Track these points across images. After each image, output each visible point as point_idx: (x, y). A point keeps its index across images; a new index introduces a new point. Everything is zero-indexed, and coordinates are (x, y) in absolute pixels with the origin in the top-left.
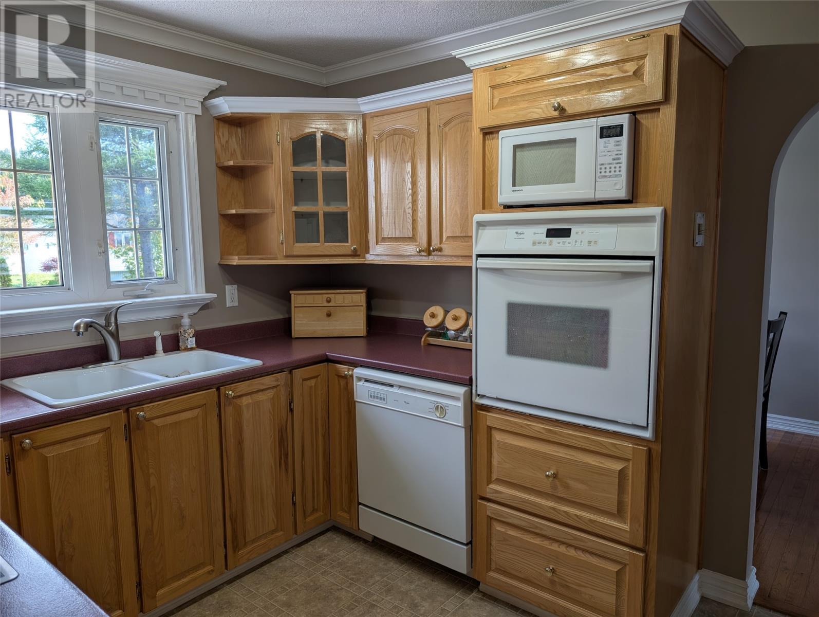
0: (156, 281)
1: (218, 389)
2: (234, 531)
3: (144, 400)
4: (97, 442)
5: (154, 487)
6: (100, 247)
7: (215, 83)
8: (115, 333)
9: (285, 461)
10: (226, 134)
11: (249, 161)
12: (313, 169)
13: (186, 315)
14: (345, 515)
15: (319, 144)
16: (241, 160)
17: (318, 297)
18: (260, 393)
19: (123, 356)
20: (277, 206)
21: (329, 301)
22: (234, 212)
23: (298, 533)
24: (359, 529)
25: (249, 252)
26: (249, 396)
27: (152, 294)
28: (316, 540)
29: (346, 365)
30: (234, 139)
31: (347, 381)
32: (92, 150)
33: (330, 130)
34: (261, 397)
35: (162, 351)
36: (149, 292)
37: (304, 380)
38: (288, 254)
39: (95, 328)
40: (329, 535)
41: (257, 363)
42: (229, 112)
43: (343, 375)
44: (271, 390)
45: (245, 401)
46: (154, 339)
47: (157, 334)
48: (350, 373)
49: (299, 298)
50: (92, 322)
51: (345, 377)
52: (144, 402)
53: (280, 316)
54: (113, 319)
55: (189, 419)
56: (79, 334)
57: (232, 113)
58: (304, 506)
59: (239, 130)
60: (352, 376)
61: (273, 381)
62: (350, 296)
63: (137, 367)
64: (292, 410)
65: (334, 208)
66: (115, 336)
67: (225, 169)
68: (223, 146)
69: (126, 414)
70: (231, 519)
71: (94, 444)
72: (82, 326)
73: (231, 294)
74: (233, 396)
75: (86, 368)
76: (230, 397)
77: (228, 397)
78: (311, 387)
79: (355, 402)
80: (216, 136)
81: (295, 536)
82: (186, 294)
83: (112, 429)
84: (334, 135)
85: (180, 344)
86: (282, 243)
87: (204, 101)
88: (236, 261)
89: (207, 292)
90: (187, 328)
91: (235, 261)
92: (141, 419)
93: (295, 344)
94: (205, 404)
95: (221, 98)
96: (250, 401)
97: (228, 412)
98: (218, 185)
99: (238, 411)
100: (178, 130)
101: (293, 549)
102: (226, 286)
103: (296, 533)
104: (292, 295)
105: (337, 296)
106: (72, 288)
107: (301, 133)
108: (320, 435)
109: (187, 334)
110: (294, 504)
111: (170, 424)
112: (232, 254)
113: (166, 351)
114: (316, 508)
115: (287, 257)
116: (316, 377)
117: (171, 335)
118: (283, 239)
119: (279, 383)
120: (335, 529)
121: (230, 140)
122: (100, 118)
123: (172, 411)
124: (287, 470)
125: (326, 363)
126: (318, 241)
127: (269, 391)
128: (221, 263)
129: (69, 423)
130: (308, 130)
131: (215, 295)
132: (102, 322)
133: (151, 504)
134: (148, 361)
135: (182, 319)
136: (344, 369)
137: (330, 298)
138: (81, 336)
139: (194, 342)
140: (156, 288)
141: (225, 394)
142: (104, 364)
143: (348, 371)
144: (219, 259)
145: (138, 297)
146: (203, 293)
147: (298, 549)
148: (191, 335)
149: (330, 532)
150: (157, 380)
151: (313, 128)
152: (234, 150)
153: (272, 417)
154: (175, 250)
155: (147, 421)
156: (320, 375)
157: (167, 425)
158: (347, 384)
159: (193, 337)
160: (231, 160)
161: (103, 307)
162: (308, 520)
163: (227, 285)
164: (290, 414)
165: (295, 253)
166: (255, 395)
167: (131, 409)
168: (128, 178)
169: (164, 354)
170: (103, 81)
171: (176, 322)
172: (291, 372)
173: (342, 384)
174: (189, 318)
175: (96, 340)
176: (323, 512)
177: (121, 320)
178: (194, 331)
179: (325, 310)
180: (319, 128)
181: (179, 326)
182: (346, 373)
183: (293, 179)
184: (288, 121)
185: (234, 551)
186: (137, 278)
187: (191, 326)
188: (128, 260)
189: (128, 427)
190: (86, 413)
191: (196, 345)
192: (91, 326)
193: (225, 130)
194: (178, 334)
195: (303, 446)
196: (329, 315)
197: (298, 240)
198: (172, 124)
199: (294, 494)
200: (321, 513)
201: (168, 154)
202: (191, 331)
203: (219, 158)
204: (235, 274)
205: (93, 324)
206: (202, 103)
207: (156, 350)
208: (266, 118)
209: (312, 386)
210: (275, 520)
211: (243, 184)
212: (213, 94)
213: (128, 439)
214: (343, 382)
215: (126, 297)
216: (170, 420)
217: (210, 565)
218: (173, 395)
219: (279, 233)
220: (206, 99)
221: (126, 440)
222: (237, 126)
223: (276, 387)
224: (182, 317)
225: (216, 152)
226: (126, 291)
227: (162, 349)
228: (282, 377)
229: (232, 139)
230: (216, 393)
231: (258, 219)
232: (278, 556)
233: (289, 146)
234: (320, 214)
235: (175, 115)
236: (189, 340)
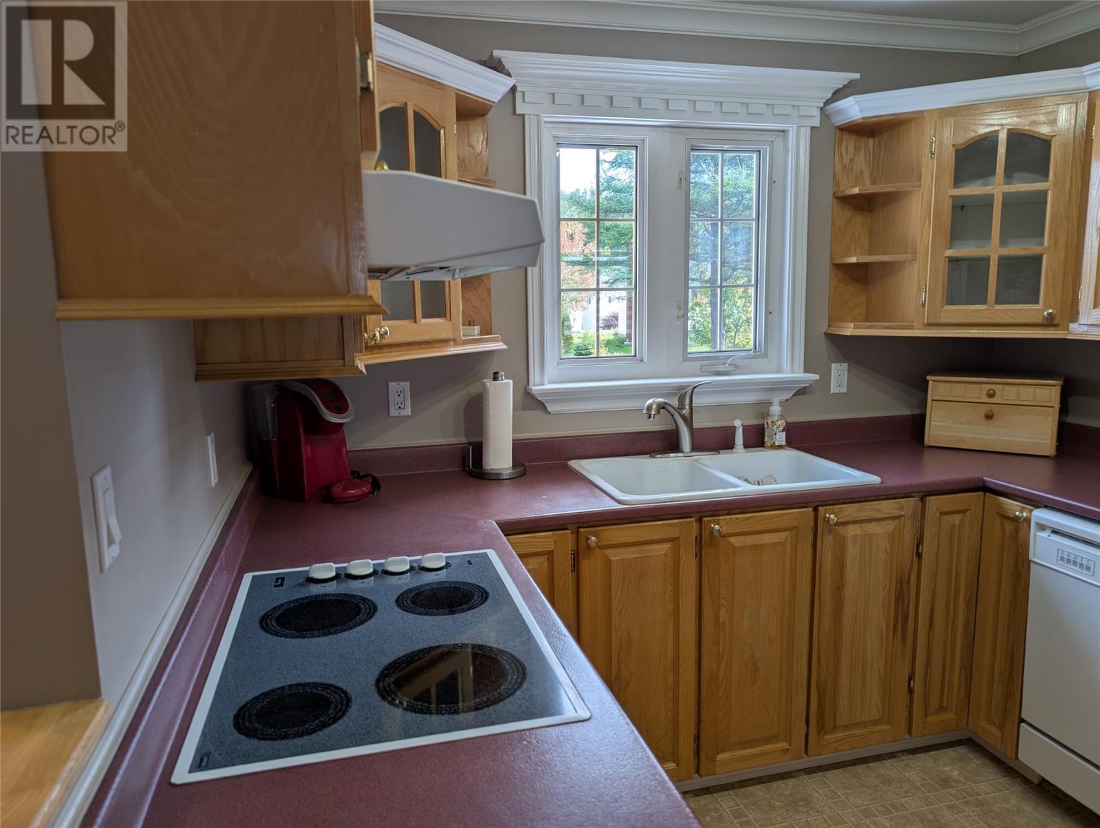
0: (743, 354)
1: (816, 509)
2: (821, 707)
3: (720, 510)
4: (664, 552)
5: (724, 622)
6: (680, 309)
7: (841, 78)
8: (689, 418)
9: (902, 626)
10: (851, 149)
11: (883, 185)
12: (988, 190)
13: (776, 401)
14: (993, 729)
15: (1002, 150)
16: (869, 185)
17: (974, 388)
18: (874, 524)
19: (696, 448)
20: (920, 249)
21: (991, 395)
22: (853, 260)
23: (913, 735)
24: (1017, 758)
25: (869, 317)
26: (858, 526)
27: (734, 370)
28: (941, 753)
29: (1018, 501)
30: (862, 155)
31: (1019, 528)
32: (680, 188)
33: (1025, 125)
34: (873, 528)
35: (742, 447)
36: (732, 368)
37: (942, 513)
38: (931, 322)
39: (667, 411)
40: (962, 750)
41: (873, 479)
42: (860, 116)
43: (1012, 516)
44: (890, 522)
45: (852, 531)
46: (734, 429)
47: (738, 423)
48: (1024, 514)
49: (939, 387)
50: (666, 403)
51: (1016, 520)
52: (721, 512)
53: (905, 411)
54: (687, 401)
55: (774, 543)
56: (650, 417)
57: (863, 118)
58: (926, 696)
59: (871, 141)
60: (1028, 520)
61: (895, 509)
62: (1030, 390)
63: (711, 462)
64: (919, 555)
65: (1017, 249)
66: (689, 421)
67: (846, 201)
68: (846, 167)
69: (698, 523)
70: (818, 689)
71: (659, 555)
72: (654, 407)
73: (839, 374)
74: (835, 521)
75: (655, 458)
76: (831, 522)
77: (828, 521)
78: (953, 526)
79: (1029, 562)
80: (836, 154)
81: (907, 736)
82: (777, 372)
83: (681, 539)
84: (1030, 133)
85: (766, 439)
86: (923, 305)
87: (824, 106)
88: (852, 330)
89: (806, 371)
90: (775, 418)
91: (849, 330)
92: (716, 534)
93: (928, 456)
94: (797, 527)
95: (851, 98)
96: (859, 533)
97: (826, 543)
98: (833, 223)
99: (841, 543)
100: (786, 150)
101: (903, 755)
102: (833, 365)
103: (910, 732)
104: (931, 383)
105: (1007, 388)
106: (645, 360)
107: (973, 135)
108: (962, 599)
109: (775, 427)
110: (911, 691)
111: (750, 546)
112: (844, 320)
113: (746, 446)
114: (945, 705)
115: (930, 325)
116: (964, 511)
117: (755, 425)
118: (925, 298)
119: (903, 513)
120: (971, 743)
121: (856, 157)
122: (692, 146)
123: (753, 529)
124: (904, 638)
125: (982, 493)
126: (983, 301)
127: (886, 522)
128: (829, 332)
129: (635, 525)
130: (983, 130)
131: (816, 377)
132: (675, 403)
133: (719, 643)
134: (724, 457)
135: (772, 405)
136: (1014, 507)
137: (994, 391)
138: (652, 419)
139: (784, 438)
140: (739, 363)
141: (825, 517)
142: (672, 455)
143: (1021, 512)
144: (826, 327)
145: (718, 374)
146: (799, 373)
147: (911, 756)
148: (781, 428)
149: (964, 746)
150: (736, 486)
151: (995, 125)
152: (861, 171)
153: (888, 559)
154: (769, 313)
155: (723, 537)
156: (970, 509)
157: (746, 546)
158: (1017, 530)
159: (783, 431)
160: (856, 187)
161: (678, 385)
162: (930, 719)
163: (834, 362)
164: (915, 559)
165: (943, 321)
166: (866, 525)
167: (705, 519)
168: (719, 220)
169: (744, 450)
170: (700, 98)
171: (762, 409)
172: (923, 499)
173: (1007, 529)
174: (780, 405)
175: (666, 424)
176: (955, 715)
177: (696, 401)
178: (784, 424)
179: (984, 409)
180: (1005, 125)
181: (766, 414)
182: (1017, 513)
183: (951, 206)
184: (951, 120)
185: (819, 733)
186: (718, 349)
187: (782, 417)
188: (695, 318)
189: (699, 539)
190: (654, 516)
191: (786, 442)
192: (663, 408)
193: (850, 143)
194: (764, 425)
195: (932, 610)
196: (989, 417)
197: (952, 298)
198: (779, 143)
199: (911, 677)
200: (952, 716)
201: (771, 185)
202: (782, 424)
203: (837, 184)
204: (845, 348)
205: (665, 406)
206: (821, 109)
207: (734, 444)
208: (915, 119)
209: (955, 525)
210: (880, 707)
211: (869, 219)
212: (839, 94)
213: (699, 556)
214: (1009, 527)
215: (704, 374)
216: (750, 540)
217: (786, 741)
218: (757, 509)
219: (920, 289)
220: (828, 102)
221: (696, 556)
222: (868, 136)
223: (899, 517)
224: (771, 404)
225: (835, 176)
226: (704, 366)
227: (742, 443)
228: (909, 504)
229: (858, 156)
230: (812, 514)
231: (888, 269)
232: (879, 758)
233: (949, 156)
234: (991, 259)
235: (783, 131)
236: (777, 435)
